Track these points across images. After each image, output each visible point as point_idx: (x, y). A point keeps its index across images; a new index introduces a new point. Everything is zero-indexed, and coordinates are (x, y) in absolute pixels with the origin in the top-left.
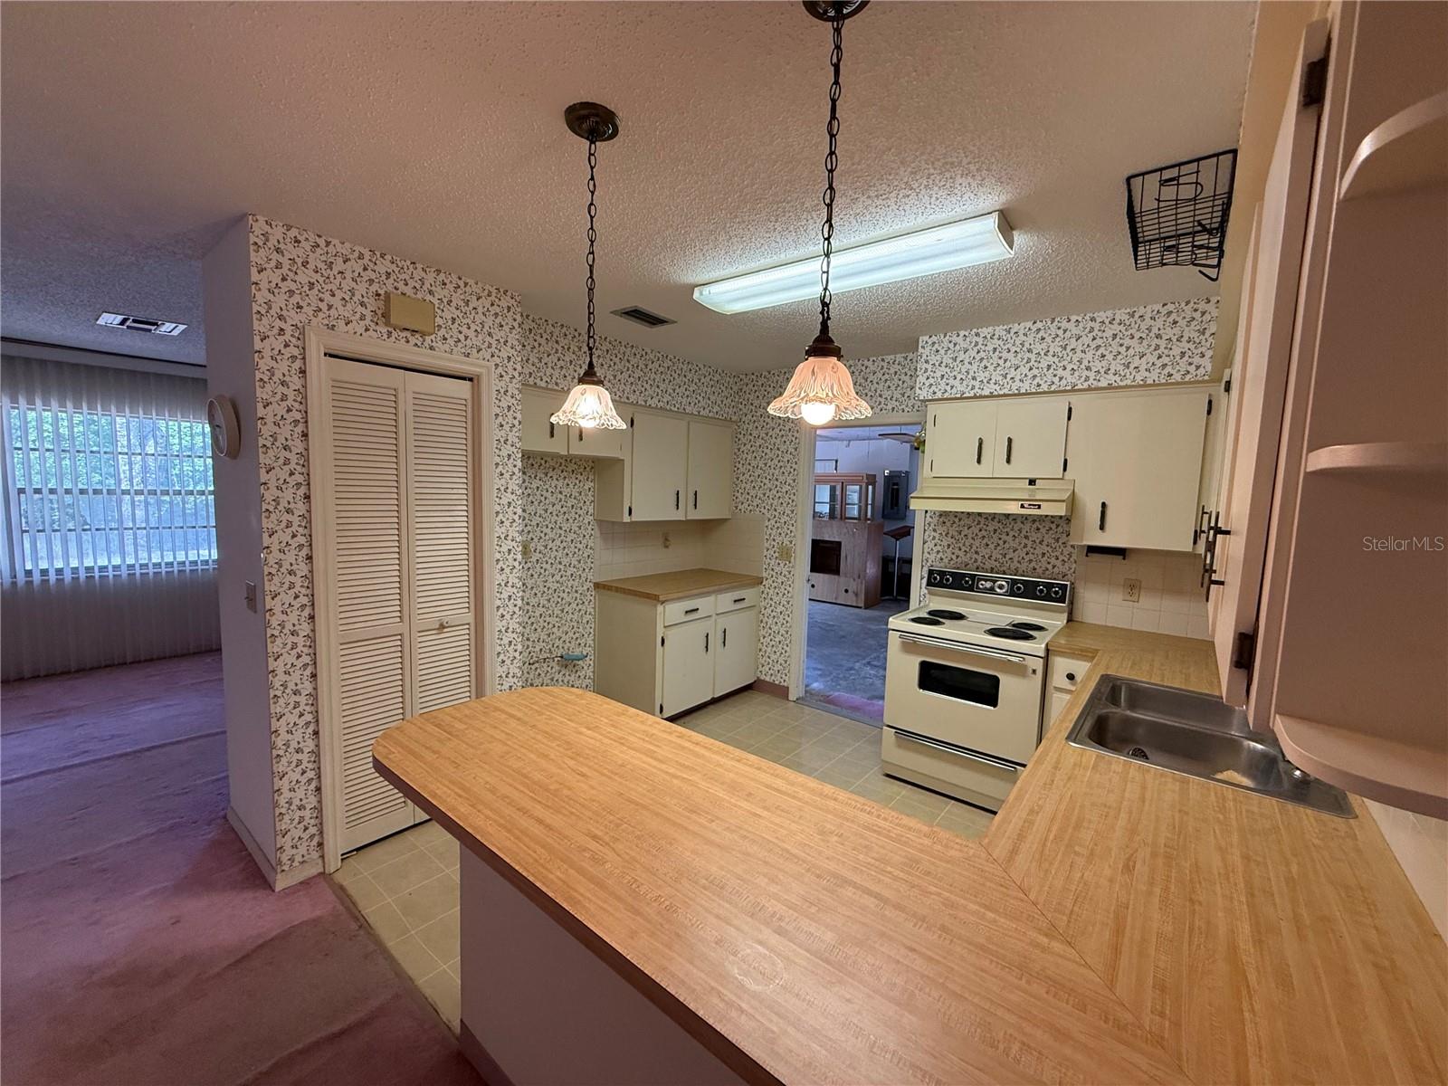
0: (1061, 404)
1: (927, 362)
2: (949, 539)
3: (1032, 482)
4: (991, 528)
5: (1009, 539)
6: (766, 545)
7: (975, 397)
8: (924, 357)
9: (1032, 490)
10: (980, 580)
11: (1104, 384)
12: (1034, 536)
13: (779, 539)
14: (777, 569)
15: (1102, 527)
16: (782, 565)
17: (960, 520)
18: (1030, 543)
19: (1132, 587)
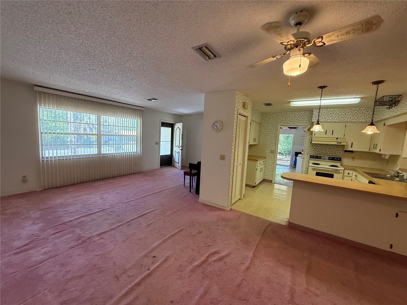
0: (344, 124)
1: (315, 114)
2: (314, 149)
3: (337, 138)
4: (323, 147)
5: (327, 149)
6: (267, 150)
7: (326, 122)
8: (314, 113)
9: (337, 140)
10: (322, 157)
11: (353, 121)
12: (333, 149)
13: (270, 149)
14: (270, 155)
15: (352, 147)
16: (271, 154)
17: (316, 145)
18: (332, 150)
19: (353, 158)
